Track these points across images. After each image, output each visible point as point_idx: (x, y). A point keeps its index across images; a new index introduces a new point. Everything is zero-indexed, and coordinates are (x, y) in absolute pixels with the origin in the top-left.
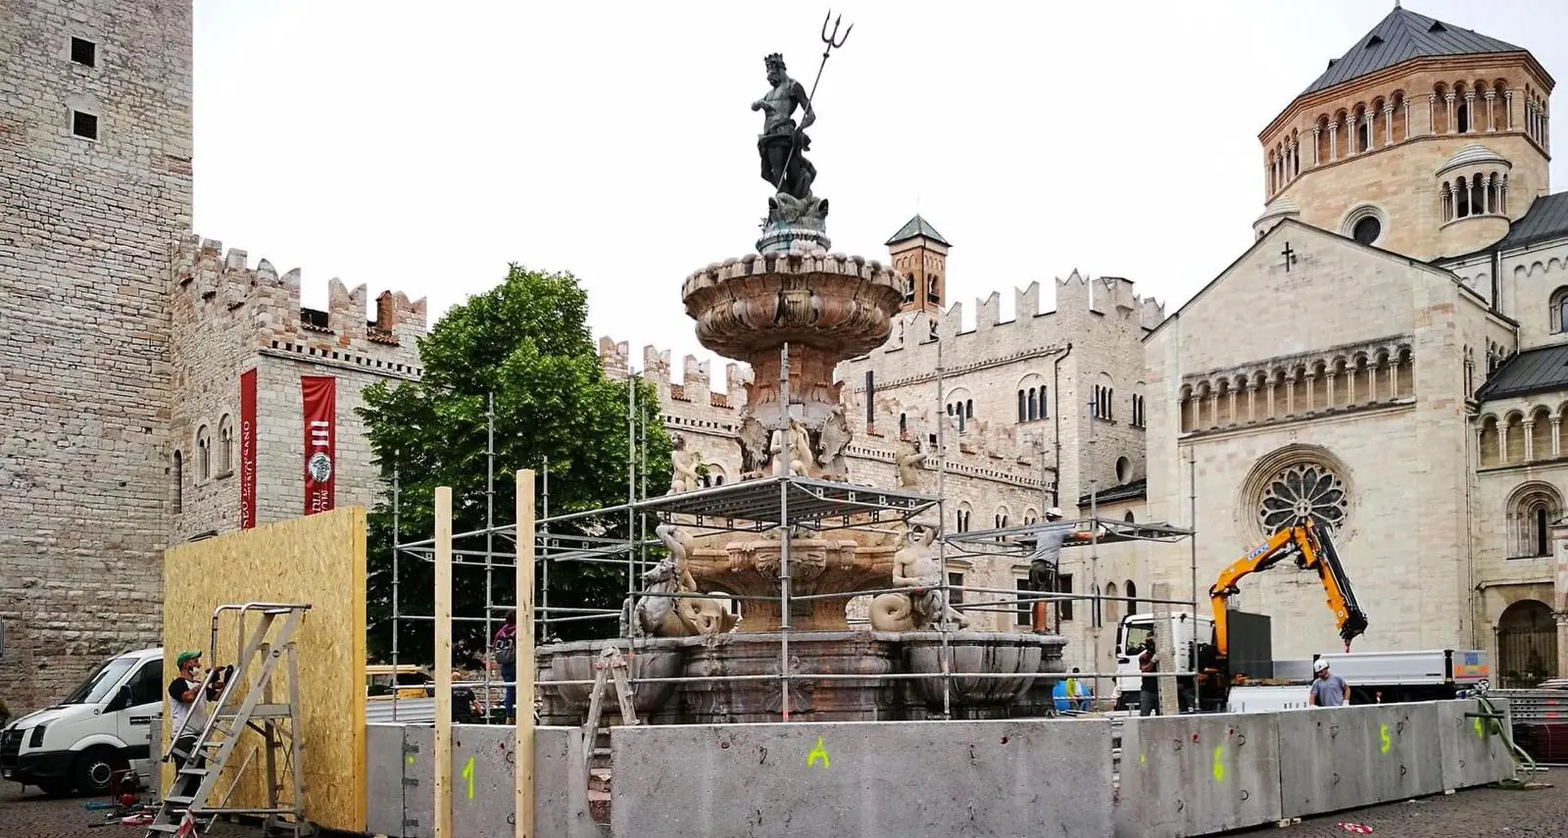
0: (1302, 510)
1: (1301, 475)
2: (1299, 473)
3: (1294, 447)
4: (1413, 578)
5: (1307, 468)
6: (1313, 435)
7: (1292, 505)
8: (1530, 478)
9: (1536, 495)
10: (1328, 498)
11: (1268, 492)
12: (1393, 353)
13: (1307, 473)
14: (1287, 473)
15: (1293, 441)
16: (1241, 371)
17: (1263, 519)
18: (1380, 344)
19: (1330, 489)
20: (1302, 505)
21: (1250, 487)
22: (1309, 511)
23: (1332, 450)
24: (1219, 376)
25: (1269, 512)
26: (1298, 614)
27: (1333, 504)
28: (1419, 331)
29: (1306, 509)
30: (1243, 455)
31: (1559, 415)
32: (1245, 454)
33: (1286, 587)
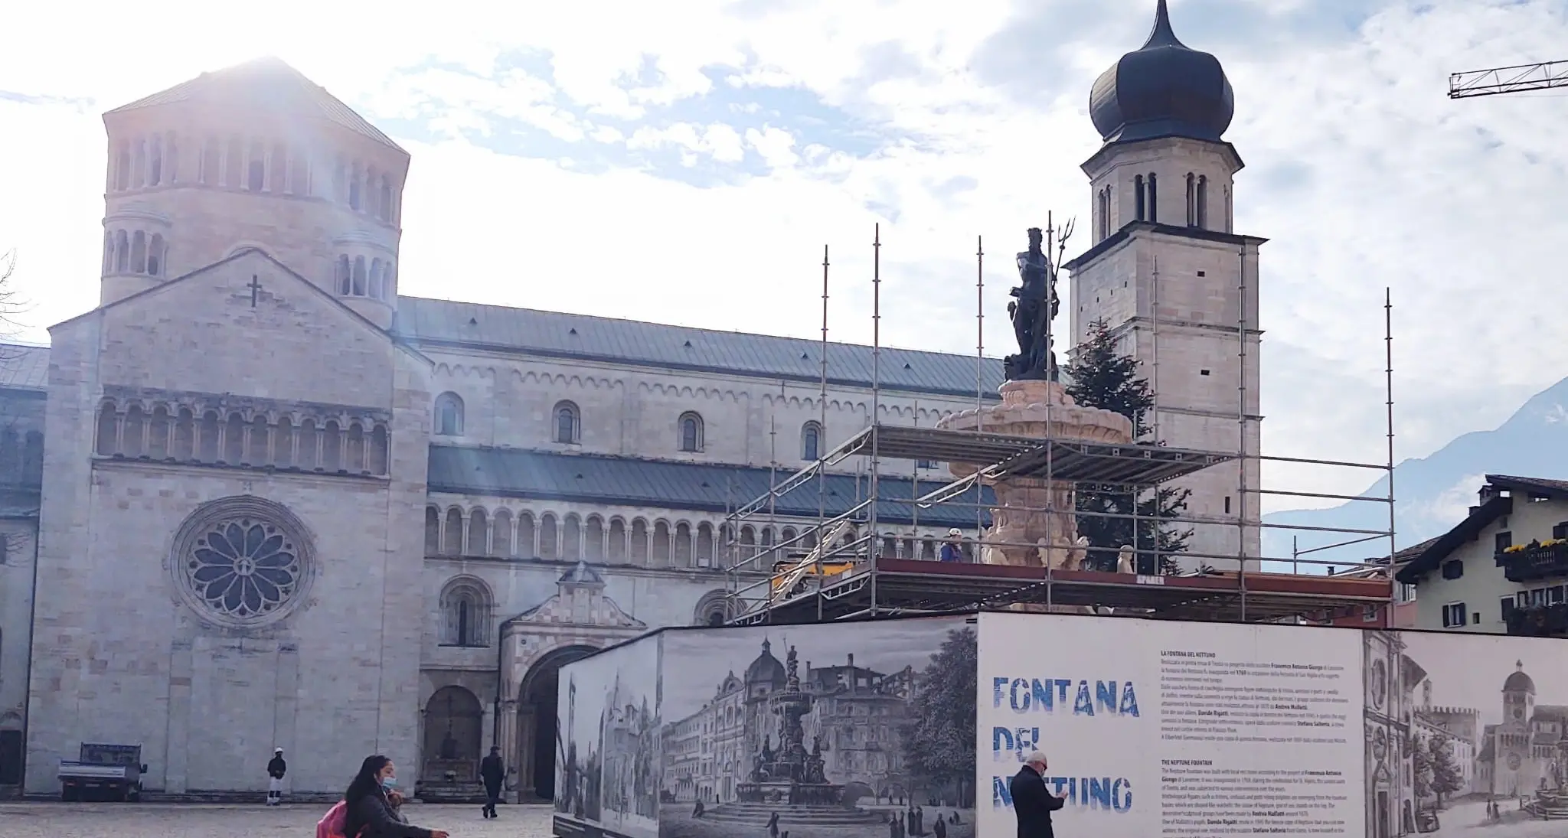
0: (244, 569)
1: (246, 529)
2: (243, 527)
3: (247, 498)
4: (375, 657)
5: (253, 523)
6: (274, 491)
7: (232, 562)
8: (465, 571)
9: (465, 587)
10: (276, 560)
11: (201, 542)
12: (368, 425)
13: (252, 529)
14: (228, 525)
15: (247, 492)
16: (187, 400)
17: (193, 572)
18: (356, 413)
19: (280, 550)
20: (245, 563)
21: (184, 534)
22: (252, 571)
23: (293, 511)
24: (157, 398)
25: (201, 565)
26: (240, 683)
27: (283, 568)
28: (396, 411)
29: (248, 568)
30: (181, 495)
31: (494, 518)
32: (183, 495)
33: (226, 652)
